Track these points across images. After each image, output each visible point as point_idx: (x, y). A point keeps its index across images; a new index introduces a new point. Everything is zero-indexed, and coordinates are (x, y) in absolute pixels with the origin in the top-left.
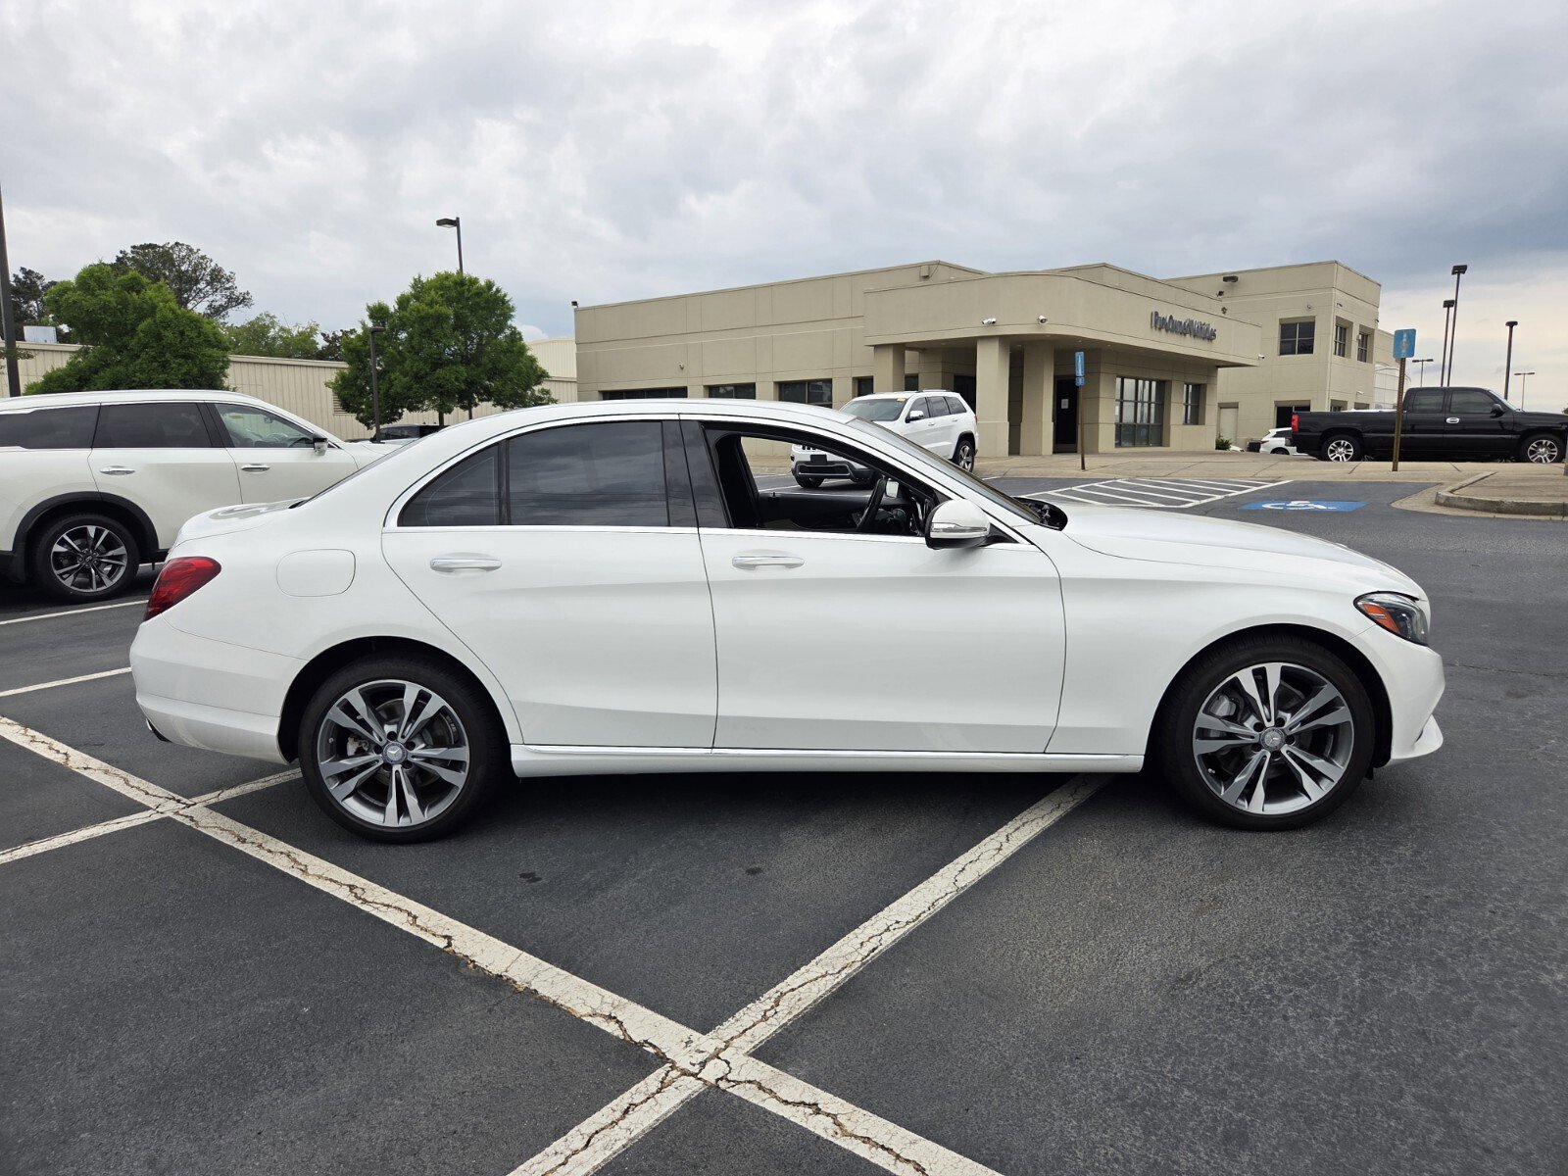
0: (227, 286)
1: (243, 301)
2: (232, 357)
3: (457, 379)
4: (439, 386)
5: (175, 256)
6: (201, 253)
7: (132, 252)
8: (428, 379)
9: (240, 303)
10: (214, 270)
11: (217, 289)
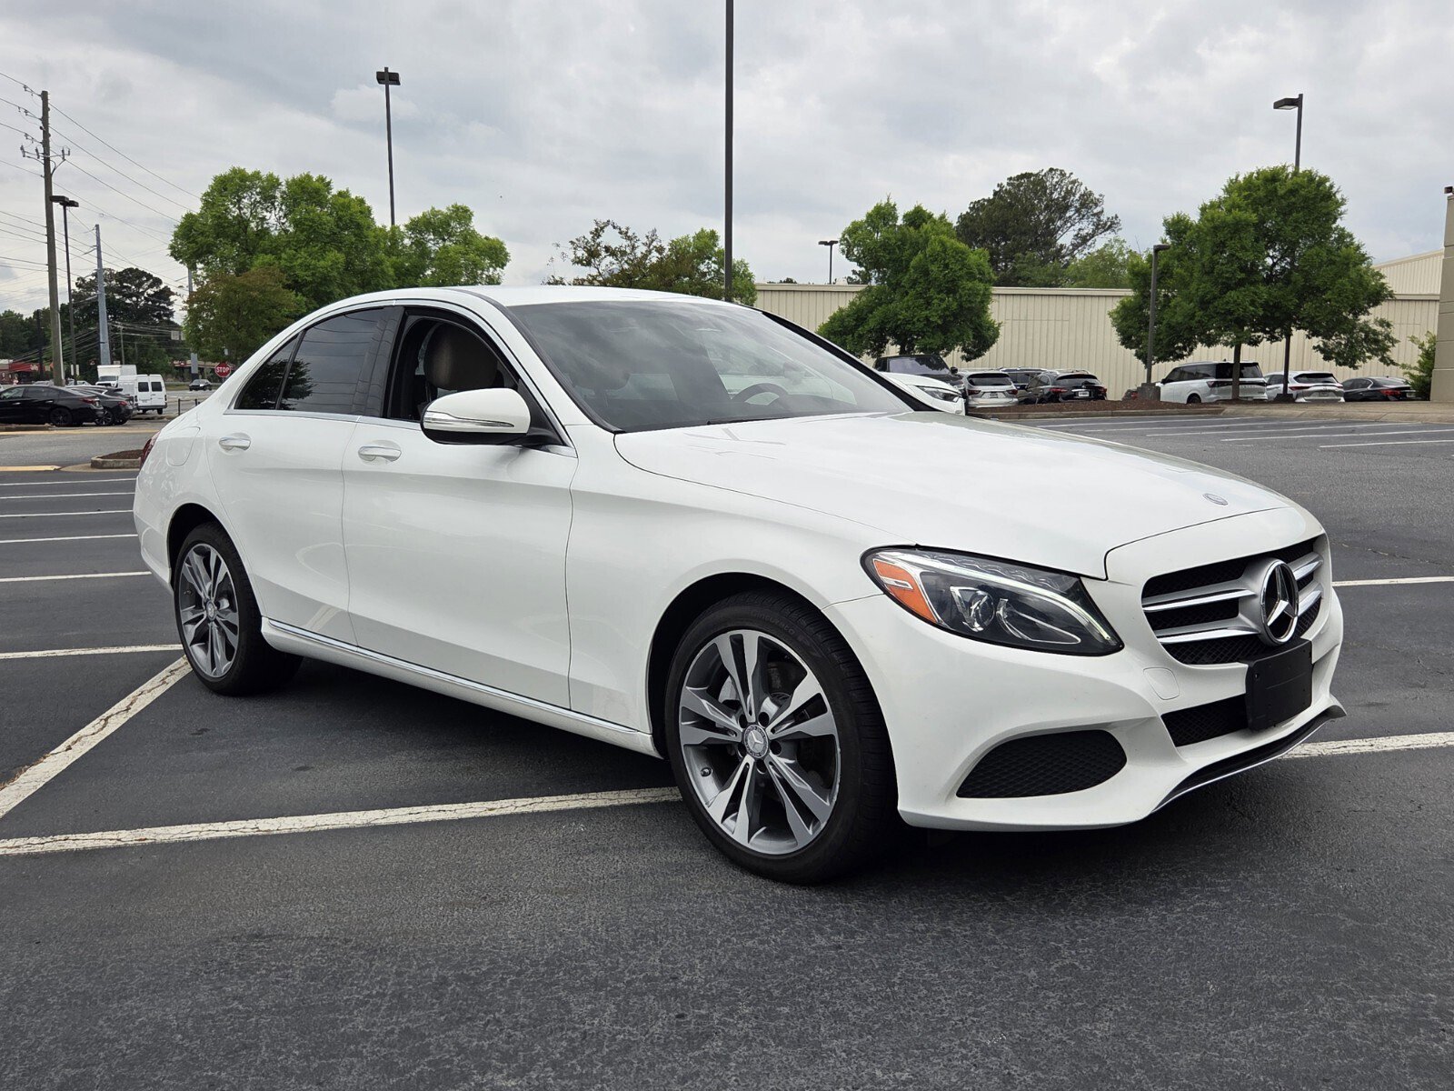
0: (1095, 211)
1: (1110, 227)
2: (996, 290)
3: (1253, 303)
4: (1230, 312)
5: (1048, 184)
6: (1073, 177)
7: (1008, 184)
8: (1216, 304)
9: (1107, 230)
10: (1082, 195)
11: (1084, 216)
